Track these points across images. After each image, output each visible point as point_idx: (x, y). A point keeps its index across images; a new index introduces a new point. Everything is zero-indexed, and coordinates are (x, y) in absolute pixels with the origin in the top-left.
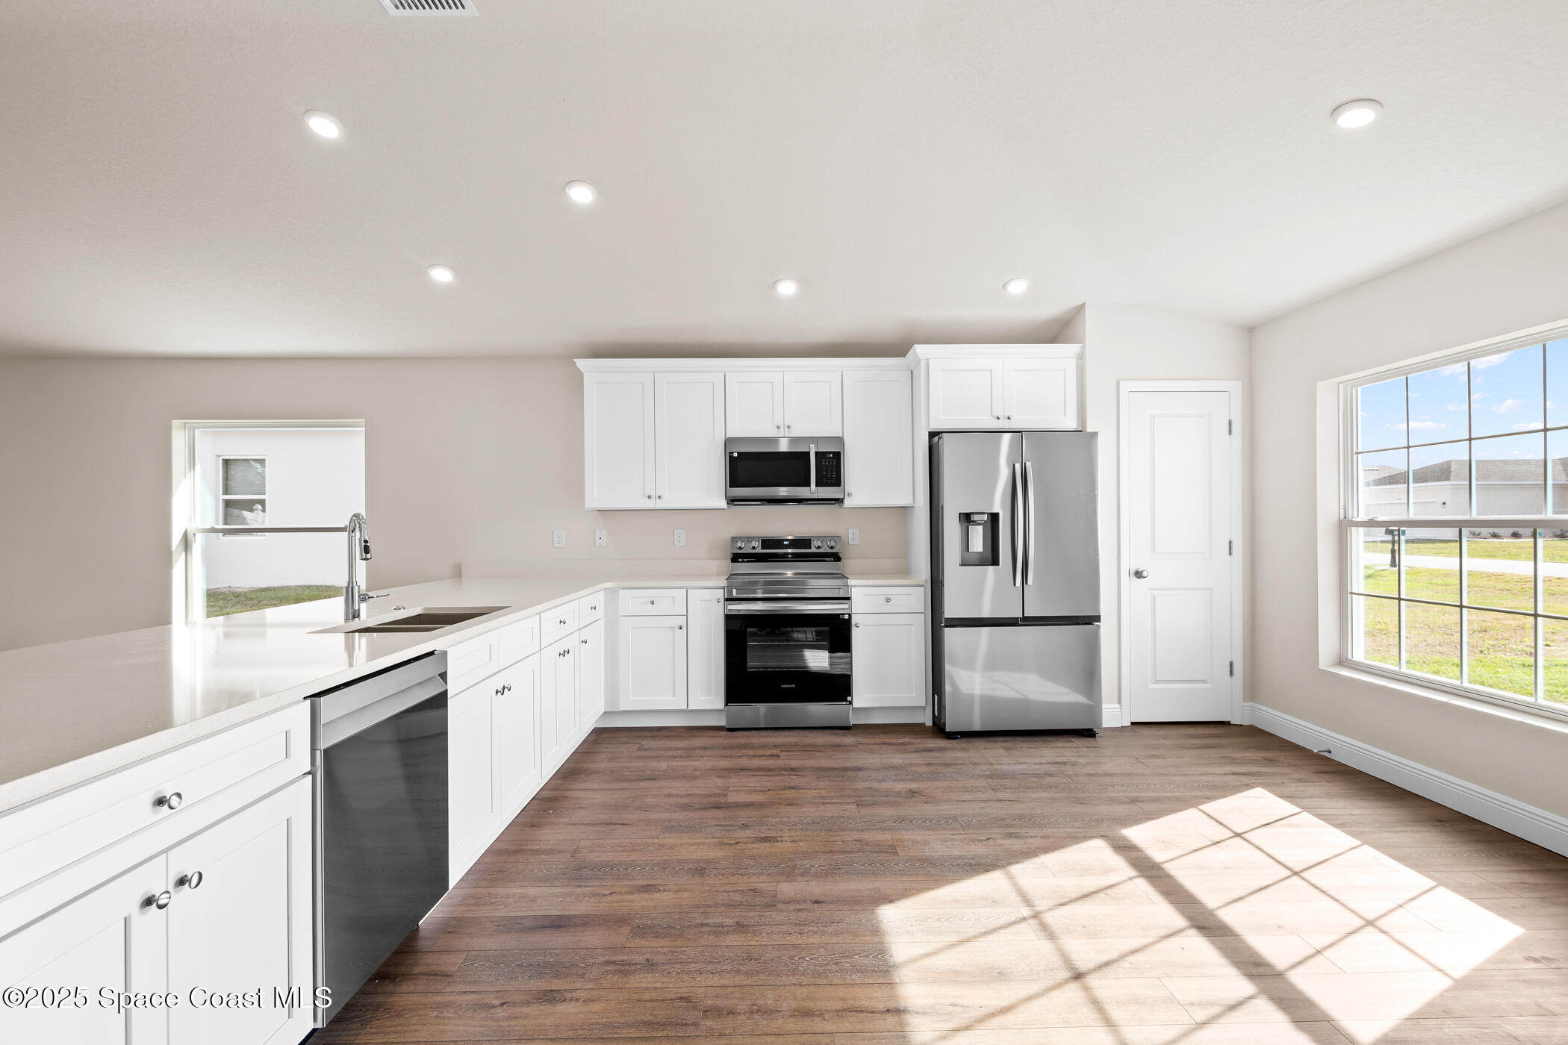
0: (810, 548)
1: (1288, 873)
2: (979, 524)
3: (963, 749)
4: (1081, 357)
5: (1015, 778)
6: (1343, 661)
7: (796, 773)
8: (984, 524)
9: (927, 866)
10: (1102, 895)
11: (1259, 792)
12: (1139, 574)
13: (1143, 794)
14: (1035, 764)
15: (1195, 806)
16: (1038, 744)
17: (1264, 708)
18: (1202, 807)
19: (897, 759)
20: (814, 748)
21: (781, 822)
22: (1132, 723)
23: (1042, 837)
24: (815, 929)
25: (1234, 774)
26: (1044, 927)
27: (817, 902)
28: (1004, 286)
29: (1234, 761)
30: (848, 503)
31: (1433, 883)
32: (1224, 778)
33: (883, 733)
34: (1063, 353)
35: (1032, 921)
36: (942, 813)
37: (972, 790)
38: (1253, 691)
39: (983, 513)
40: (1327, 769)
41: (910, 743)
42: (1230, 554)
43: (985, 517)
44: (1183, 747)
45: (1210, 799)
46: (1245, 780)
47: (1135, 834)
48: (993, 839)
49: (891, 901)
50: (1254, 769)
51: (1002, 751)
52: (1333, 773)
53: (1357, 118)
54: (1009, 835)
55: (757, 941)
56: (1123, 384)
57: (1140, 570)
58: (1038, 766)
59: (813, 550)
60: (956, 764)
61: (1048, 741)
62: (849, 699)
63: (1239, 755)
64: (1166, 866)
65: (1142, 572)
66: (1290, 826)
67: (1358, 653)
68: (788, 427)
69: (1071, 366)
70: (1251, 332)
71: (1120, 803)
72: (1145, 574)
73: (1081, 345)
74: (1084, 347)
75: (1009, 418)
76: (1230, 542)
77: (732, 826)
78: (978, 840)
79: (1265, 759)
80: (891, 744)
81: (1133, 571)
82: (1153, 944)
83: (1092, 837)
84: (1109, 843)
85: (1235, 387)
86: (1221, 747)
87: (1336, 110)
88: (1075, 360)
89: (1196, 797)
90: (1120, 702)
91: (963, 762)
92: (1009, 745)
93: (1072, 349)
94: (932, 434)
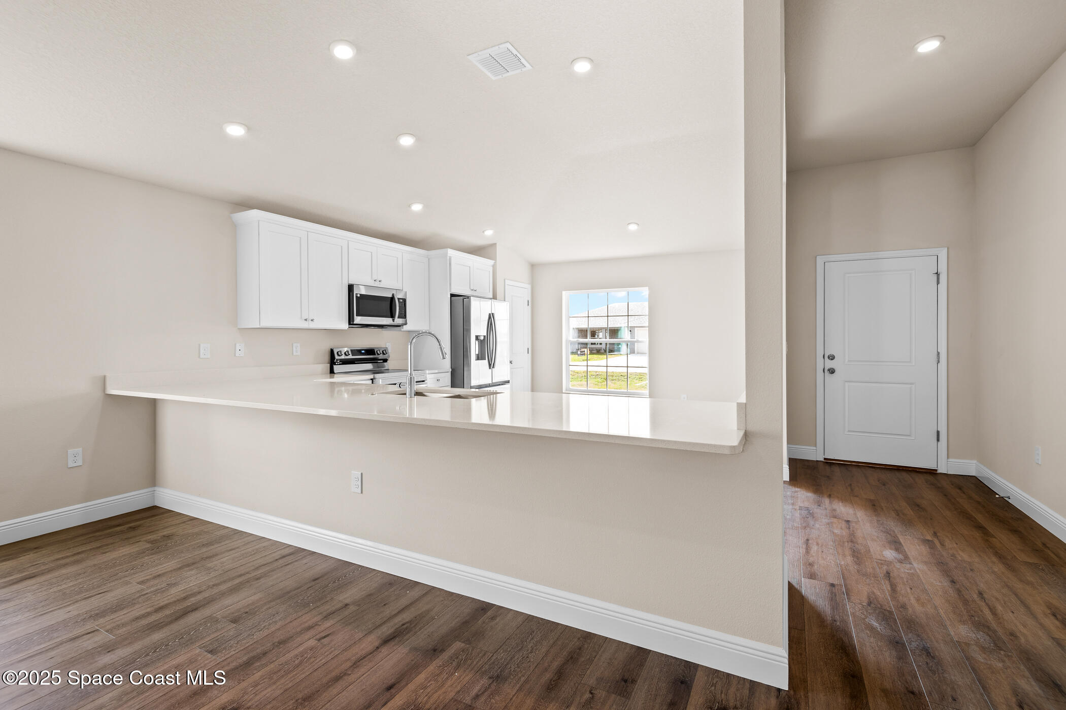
0: (375, 354)
4: (494, 267)
6: (568, 389)
12: (511, 363)
30: (404, 328)
34: (489, 264)
39: (482, 336)
42: (529, 352)
43: (483, 338)
56: (506, 281)
59: (377, 355)
65: (512, 361)
68: (380, 281)
69: (492, 270)
70: (533, 266)
73: (494, 261)
75: (475, 291)
76: (528, 349)
85: (529, 287)
88: (492, 267)
93: (491, 262)
94: (452, 295)
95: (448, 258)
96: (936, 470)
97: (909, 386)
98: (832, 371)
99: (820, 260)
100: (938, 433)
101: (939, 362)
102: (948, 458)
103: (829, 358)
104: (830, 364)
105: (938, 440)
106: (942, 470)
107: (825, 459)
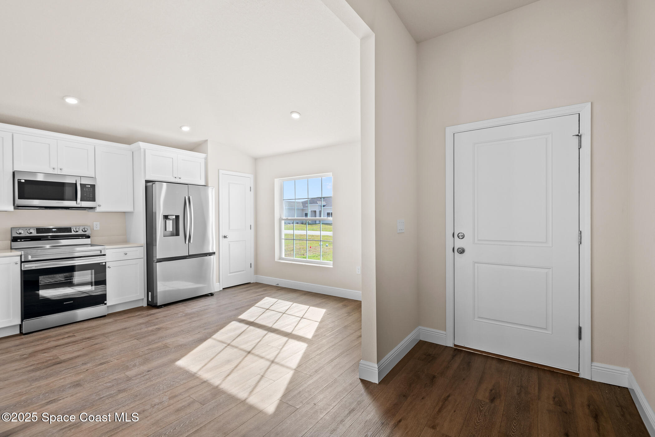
0: (71, 232)
1: (282, 314)
2: (171, 220)
3: (167, 310)
4: (206, 159)
5: (195, 314)
6: (280, 258)
7: (92, 339)
8: (173, 220)
9: (183, 346)
10: (243, 333)
11: (266, 298)
12: (225, 237)
13: (238, 307)
14: (199, 308)
15: (253, 306)
16: (196, 302)
17: (260, 276)
18: (255, 305)
19: (141, 321)
20: (92, 328)
21: (104, 356)
22: (223, 289)
23: (216, 326)
24: (156, 378)
25: (258, 295)
26: (233, 346)
27: (149, 371)
28: (181, 127)
29: (256, 292)
30: (98, 209)
31: (309, 307)
32: (257, 297)
33: (125, 314)
34: (199, 156)
35: (228, 346)
36: (176, 331)
37: (182, 321)
38: (256, 272)
39: (174, 215)
40: (278, 289)
41: (143, 314)
42: (251, 229)
43: (174, 217)
44: (241, 292)
45: (256, 303)
46: (262, 296)
47: (242, 317)
48: (201, 332)
49: (179, 360)
50: (263, 293)
51: (184, 307)
52: (280, 289)
53: (295, 116)
54: (205, 329)
55: (134, 391)
56: (220, 171)
57: (226, 235)
58: (201, 308)
59: (73, 233)
60: (168, 316)
61: (198, 300)
62: (105, 302)
63: (257, 291)
64: (255, 322)
65: (226, 236)
66: (277, 304)
67: (283, 256)
68: (61, 169)
69: (203, 162)
70: (256, 160)
71: (233, 311)
72: (227, 237)
73: (206, 154)
74: (207, 155)
75: (180, 178)
76: (251, 225)
77: (76, 366)
78: (196, 334)
79: (264, 290)
80: (133, 316)
81: (223, 236)
82: (262, 339)
83: (231, 322)
84: (237, 321)
85: (252, 176)
86: (251, 289)
87: (292, 112)
88: (204, 160)
89: (252, 304)
90: (219, 282)
91: (171, 314)
92: (185, 305)
93: (203, 155)
94: (147, 182)
95: (142, 150)
96: (578, 374)
97: (546, 271)
98: (462, 251)
99: (449, 131)
100: (580, 329)
101: (581, 243)
102: (592, 360)
103: (458, 237)
104: (459, 243)
105: (580, 338)
106: (584, 374)
107: (455, 345)
